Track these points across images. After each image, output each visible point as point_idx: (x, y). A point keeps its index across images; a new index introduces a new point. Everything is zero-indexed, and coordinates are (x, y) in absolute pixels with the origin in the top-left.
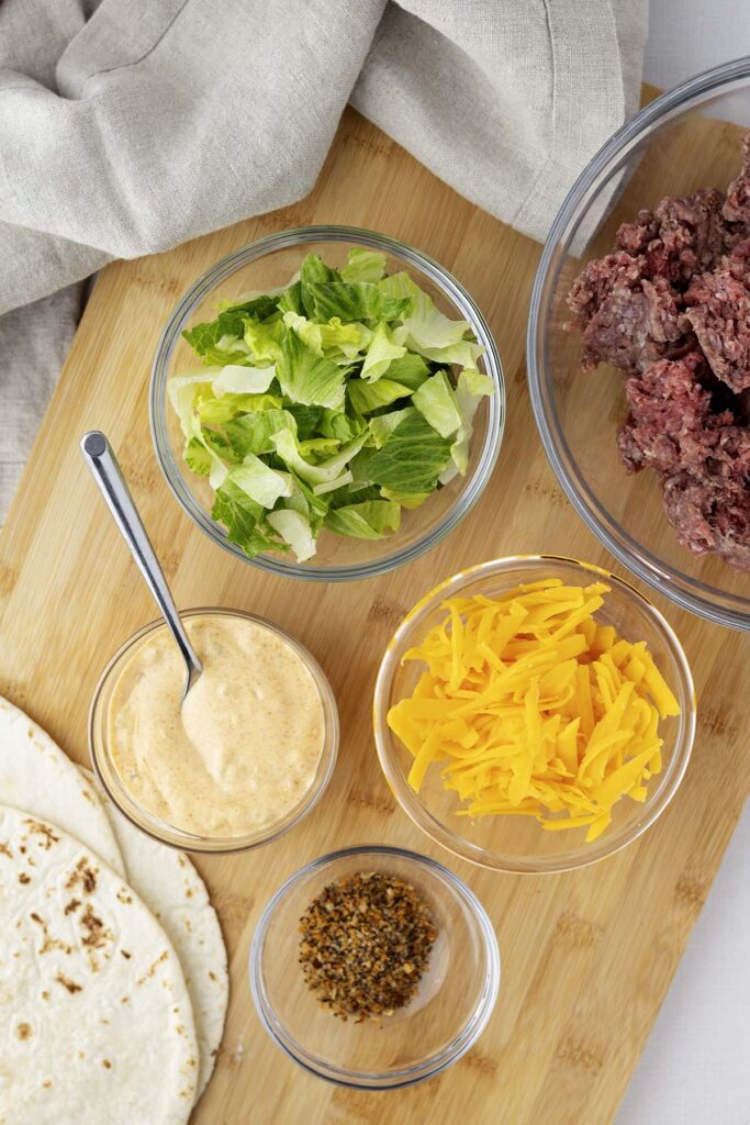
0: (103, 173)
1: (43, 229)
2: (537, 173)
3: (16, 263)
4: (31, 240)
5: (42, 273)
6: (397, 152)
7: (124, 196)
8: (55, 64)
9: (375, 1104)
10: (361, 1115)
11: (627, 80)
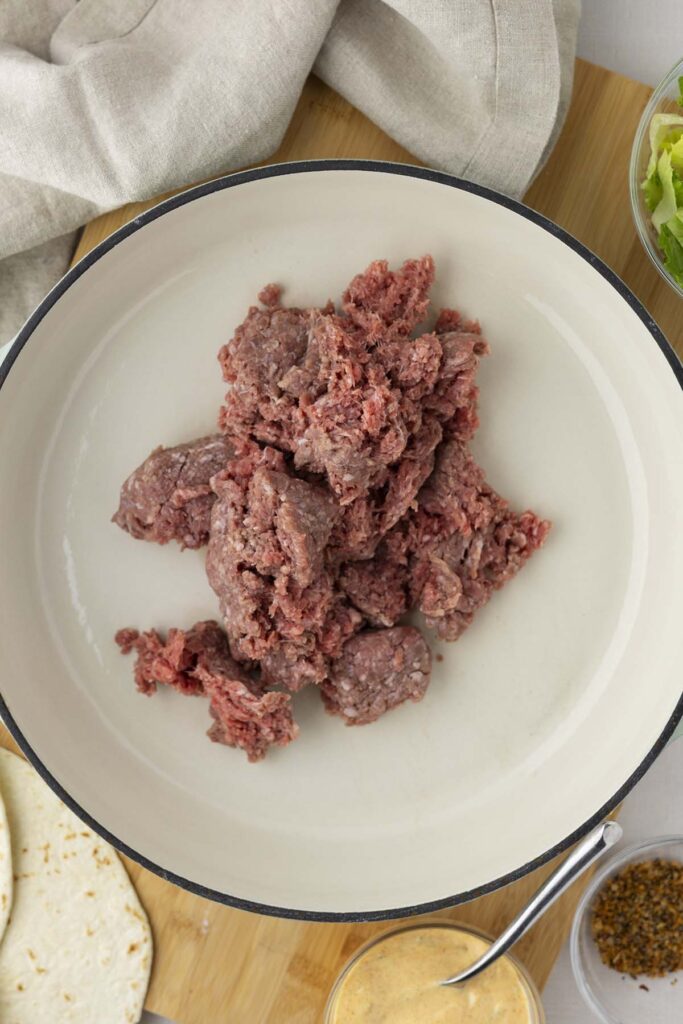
0: (88, 130)
1: (34, 179)
2: (482, 136)
3: (11, 214)
4: (25, 196)
5: (34, 225)
6: (357, 117)
7: (107, 150)
8: (50, 37)
9: (326, 975)
10: (315, 985)
11: (563, 54)
